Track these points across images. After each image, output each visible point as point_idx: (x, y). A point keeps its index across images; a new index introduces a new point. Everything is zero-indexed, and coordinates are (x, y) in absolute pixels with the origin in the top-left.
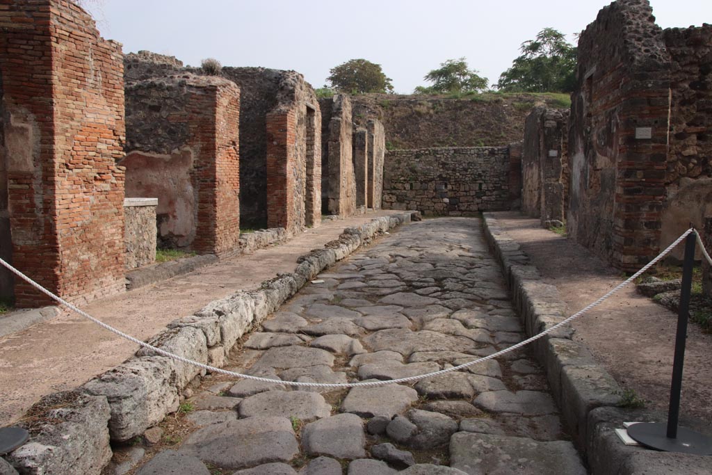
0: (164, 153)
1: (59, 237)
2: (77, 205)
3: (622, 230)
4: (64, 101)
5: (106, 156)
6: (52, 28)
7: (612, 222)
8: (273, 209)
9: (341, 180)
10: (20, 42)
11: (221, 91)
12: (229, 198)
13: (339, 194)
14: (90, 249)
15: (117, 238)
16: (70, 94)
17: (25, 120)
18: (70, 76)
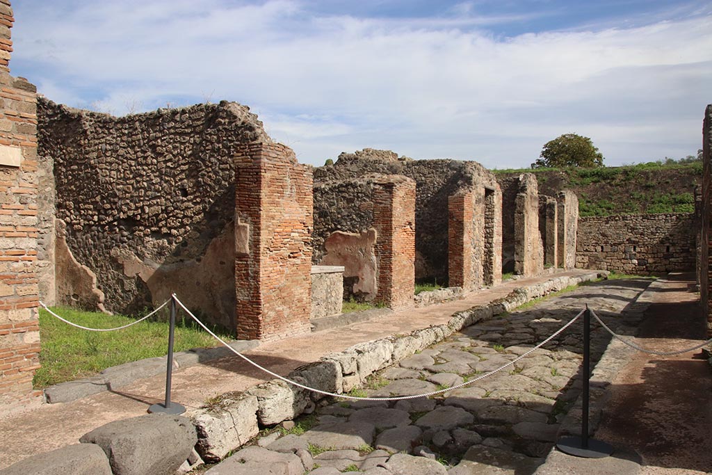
0: (356, 232)
1: (261, 295)
2: (275, 274)
4: (268, 208)
5: (297, 241)
6: (262, 164)
8: (453, 272)
9: (525, 246)
11: (398, 186)
12: (404, 265)
13: (523, 257)
14: (283, 303)
15: (305, 296)
16: (273, 203)
17: (245, 222)
18: (273, 192)
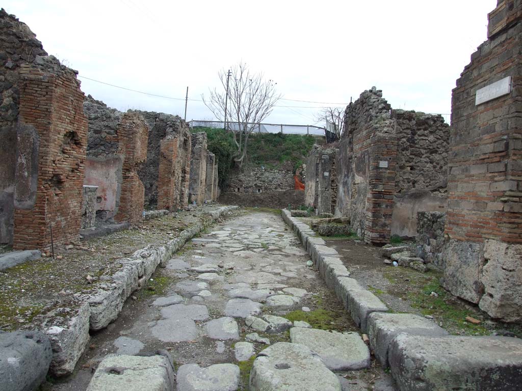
3: (371, 218)
4: (56, 122)
7: (364, 214)
8: (161, 198)
10: (33, 86)
13: (197, 192)
14: (62, 214)
16: (60, 118)
18: (60, 108)
